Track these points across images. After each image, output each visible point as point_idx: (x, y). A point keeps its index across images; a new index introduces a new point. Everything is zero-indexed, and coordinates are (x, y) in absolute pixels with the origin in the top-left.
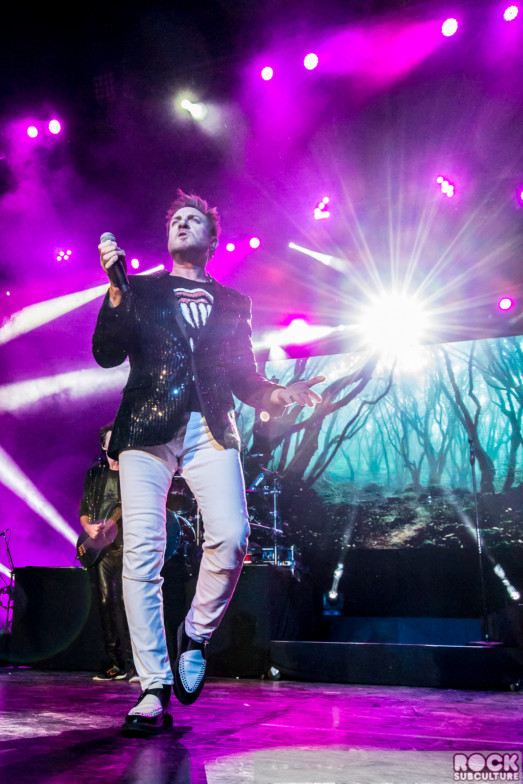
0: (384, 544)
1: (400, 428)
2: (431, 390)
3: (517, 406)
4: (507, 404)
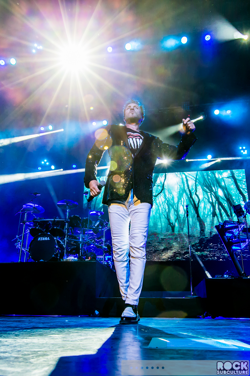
0: (159, 259)
1: (167, 207)
2: (180, 192)
3: (214, 200)
4: (210, 199)
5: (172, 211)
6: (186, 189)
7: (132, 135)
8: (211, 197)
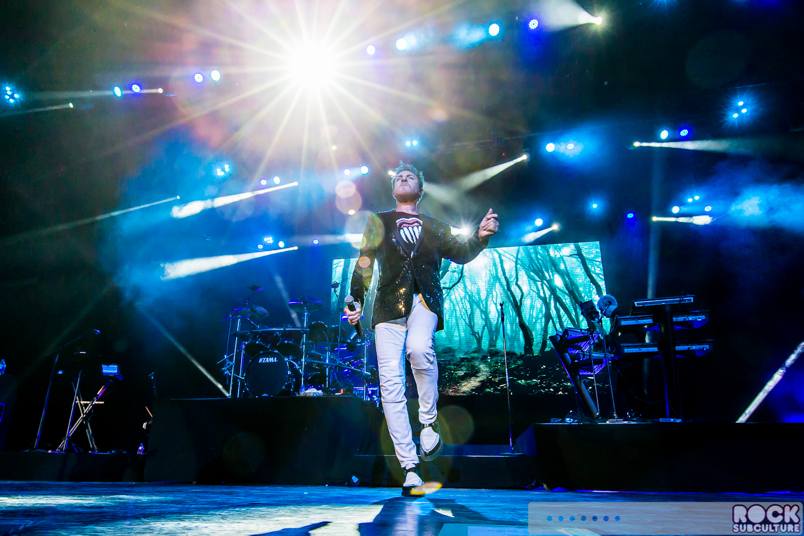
0: (456, 392)
1: (468, 307)
2: (489, 281)
3: (548, 293)
4: (541, 292)
5: (477, 313)
6: (499, 276)
7: (406, 223)
8: (543, 289)
